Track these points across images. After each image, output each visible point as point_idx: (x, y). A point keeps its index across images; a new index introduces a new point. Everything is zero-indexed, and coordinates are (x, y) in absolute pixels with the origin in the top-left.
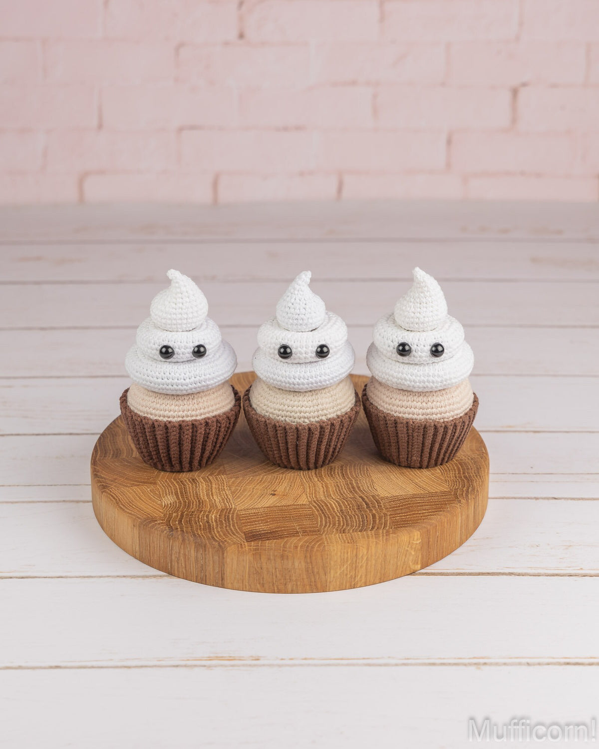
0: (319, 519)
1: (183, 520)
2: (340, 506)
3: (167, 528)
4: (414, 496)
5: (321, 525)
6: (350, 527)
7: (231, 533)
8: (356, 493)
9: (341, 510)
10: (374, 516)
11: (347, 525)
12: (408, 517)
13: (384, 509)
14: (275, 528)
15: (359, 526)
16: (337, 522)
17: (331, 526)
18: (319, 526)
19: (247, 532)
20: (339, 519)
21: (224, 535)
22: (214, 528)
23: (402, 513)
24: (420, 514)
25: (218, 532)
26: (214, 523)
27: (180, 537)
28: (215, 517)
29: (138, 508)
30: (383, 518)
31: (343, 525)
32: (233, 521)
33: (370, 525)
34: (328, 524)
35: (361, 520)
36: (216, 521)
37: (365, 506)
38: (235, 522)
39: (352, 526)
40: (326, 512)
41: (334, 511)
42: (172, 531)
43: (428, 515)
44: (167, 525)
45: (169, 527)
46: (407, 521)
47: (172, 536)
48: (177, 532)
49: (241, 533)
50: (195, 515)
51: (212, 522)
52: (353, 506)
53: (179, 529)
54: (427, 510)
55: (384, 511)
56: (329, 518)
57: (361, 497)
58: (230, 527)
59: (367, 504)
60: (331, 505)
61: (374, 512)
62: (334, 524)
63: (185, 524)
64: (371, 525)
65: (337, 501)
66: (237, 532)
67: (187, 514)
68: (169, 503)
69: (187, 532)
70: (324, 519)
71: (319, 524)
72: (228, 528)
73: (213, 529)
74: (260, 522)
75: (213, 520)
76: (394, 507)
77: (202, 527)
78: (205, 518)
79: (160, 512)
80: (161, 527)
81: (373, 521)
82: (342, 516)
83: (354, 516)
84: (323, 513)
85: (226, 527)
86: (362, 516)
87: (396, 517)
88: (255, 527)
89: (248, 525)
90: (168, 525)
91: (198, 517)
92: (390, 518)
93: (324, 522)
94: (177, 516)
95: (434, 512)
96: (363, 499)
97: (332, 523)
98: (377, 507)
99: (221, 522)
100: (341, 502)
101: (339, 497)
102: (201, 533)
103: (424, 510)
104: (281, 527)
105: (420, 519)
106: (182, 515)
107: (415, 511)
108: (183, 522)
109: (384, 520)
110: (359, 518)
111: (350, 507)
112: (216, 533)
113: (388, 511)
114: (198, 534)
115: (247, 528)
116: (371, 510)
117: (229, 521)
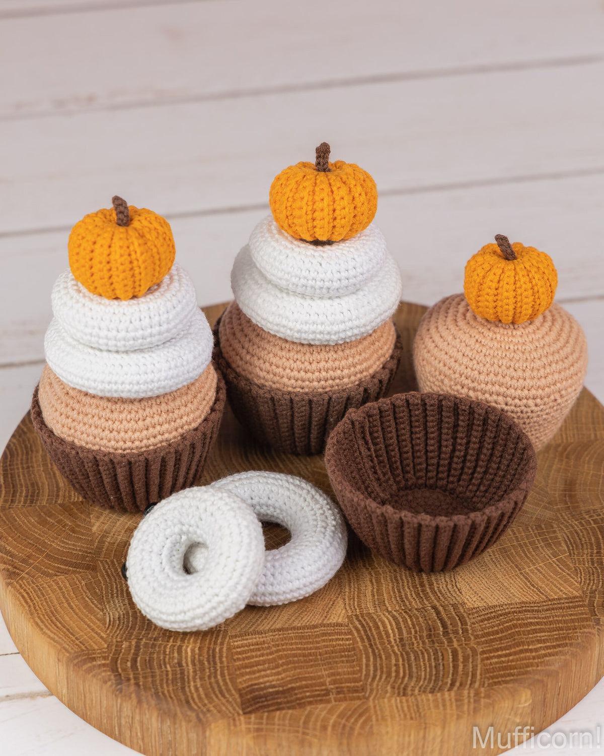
0: (364, 660)
1: (139, 660)
2: (400, 630)
4: (523, 608)
5: (367, 675)
6: (414, 679)
7: (217, 692)
8: (428, 599)
9: (401, 640)
10: (455, 654)
11: (411, 677)
12: (511, 658)
13: (472, 638)
14: (291, 682)
15: (430, 679)
16: (394, 668)
17: (384, 677)
18: (363, 678)
19: (244, 689)
20: (397, 660)
21: (206, 695)
22: (191, 678)
23: (501, 649)
24: (531, 651)
25: (197, 689)
26: (190, 667)
27: (133, 696)
28: (193, 651)
29: (65, 627)
30: (471, 660)
31: (404, 677)
32: (221, 662)
33: (448, 677)
34: (379, 673)
35: (433, 664)
36: (194, 664)
37: (441, 629)
38: (225, 664)
39: (418, 679)
40: (376, 644)
41: (389, 642)
42: (120, 684)
43: (546, 655)
44: (113, 671)
45: (115, 676)
46: (509, 668)
47: (121, 693)
48: (129, 686)
49: (233, 692)
50: (159, 646)
51: (187, 666)
52: (421, 629)
53: (132, 681)
54: (544, 642)
55: (473, 643)
56: (381, 658)
57: (434, 609)
58: (216, 676)
59: (444, 625)
60: (385, 627)
61: (456, 645)
62: (389, 675)
63: (142, 670)
64: (450, 676)
65: (394, 617)
66: (228, 691)
68: (117, 615)
69: (145, 688)
70: (372, 659)
71: (364, 673)
72: (213, 680)
73: (189, 682)
74: (266, 666)
75: (189, 660)
76: (488, 634)
77: (170, 676)
78: (176, 655)
79: (101, 637)
80: (103, 674)
81: (454, 668)
82: (402, 654)
83: (423, 653)
84: (371, 645)
85: (209, 677)
86: (436, 653)
87: (492, 658)
88: (257, 677)
89: (247, 674)
90: (115, 669)
91: (165, 652)
92: (482, 660)
93: (372, 668)
94: (130, 647)
96: (438, 614)
97: (385, 670)
98: (461, 632)
99: (202, 664)
100: (401, 620)
101: (397, 607)
102: (168, 691)
103: (539, 642)
104: (301, 679)
105: (532, 664)
106: (138, 647)
107: (523, 643)
108: (138, 664)
109: (471, 665)
110: (429, 660)
111: (416, 632)
112: (193, 689)
113: (479, 643)
114: (163, 693)
115: (243, 681)
116: (450, 641)
117: (215, 663)
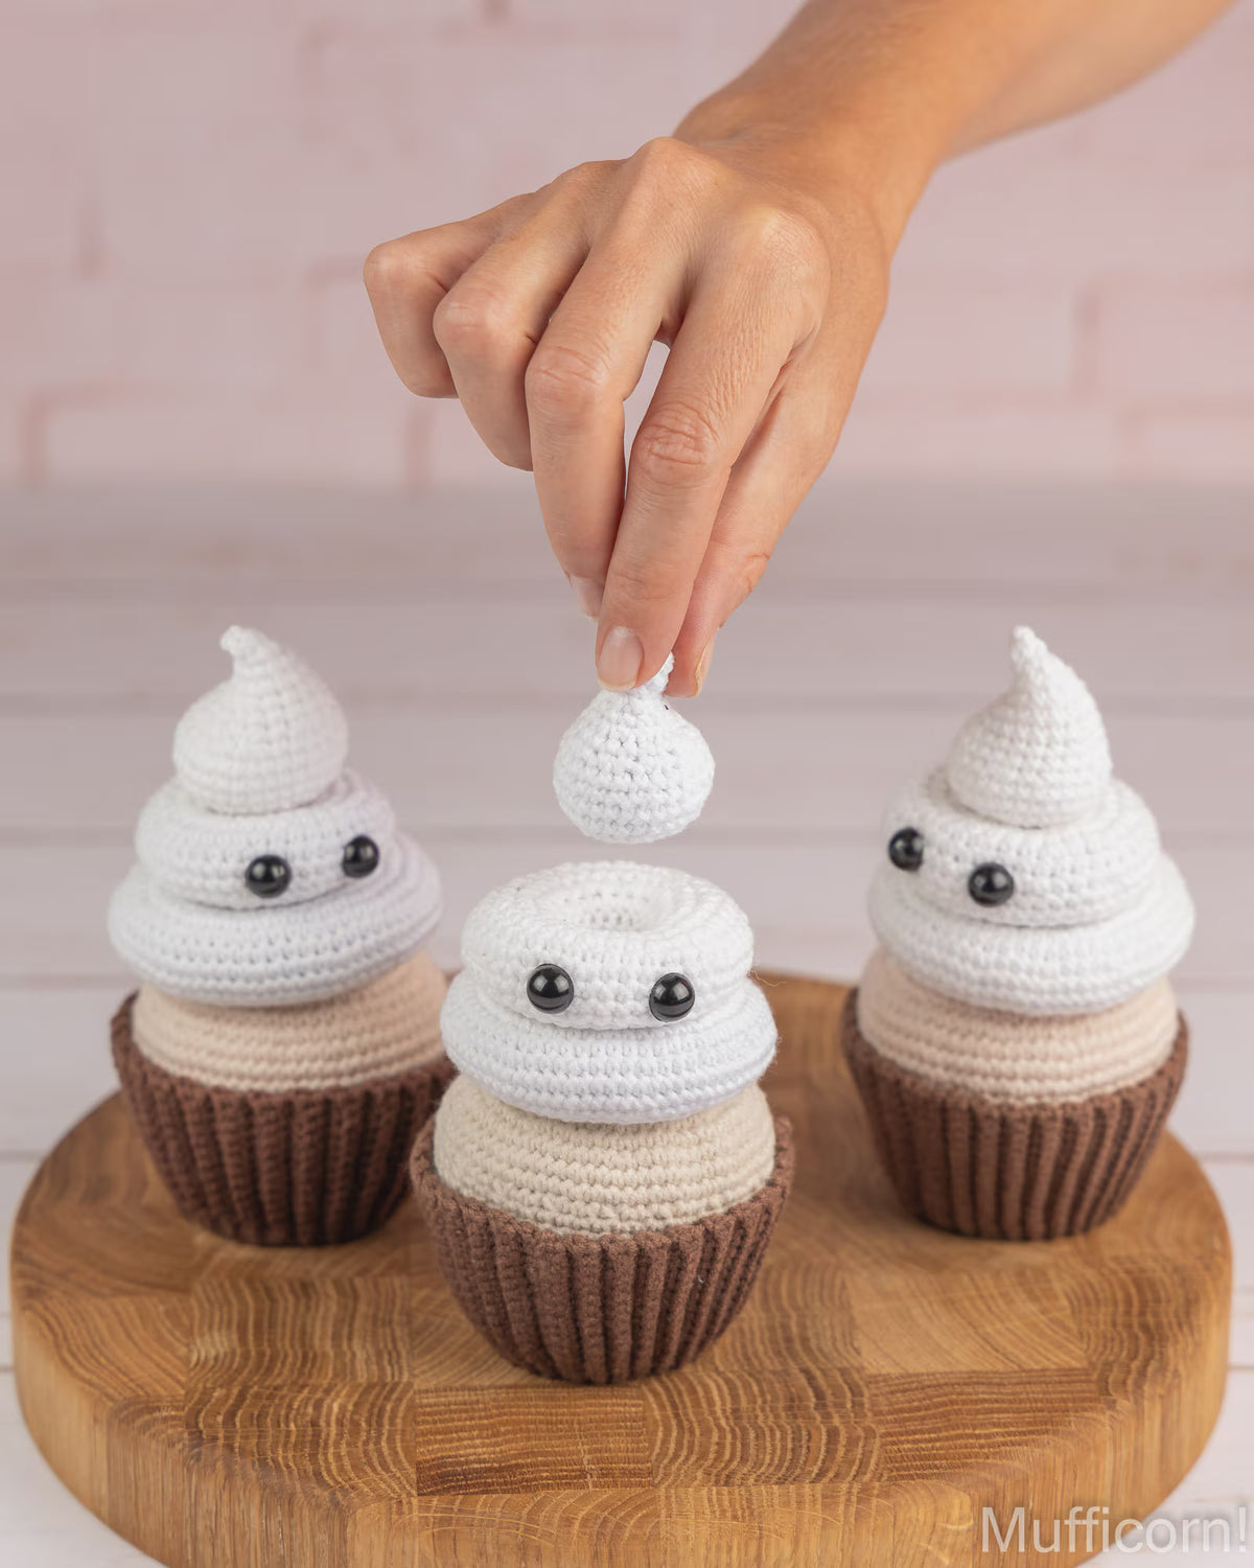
0: (660, 1435)
1: (240, 1413)
2: (735, 1397)
3: (186, 1435)
4: (973, 1379)
5: (663, 1453)
6: (750, 1464)
7: (376, 1464)
8: (794, 1356)
9: (735, 1411)
10: (833, 1434)
11: (744, 1460)
12: (938, 1444)
13: (870, 1414)
14: (515, 1457)
15: (780, 1466)
16: (714, 1448)
17: (693, 1458)
18: (653, 1457)
19: (427, 1461)
20: (722, 1437)
21: (354, 1467)
22: (331, 1442)
23: (922, 1432)
24: (978, 1437)
25: (338, 1457)
26: (333, 1429)
27: (219, 1464)
28: (343, 1408)
29: (112, 1364)
30: (861, 1444)
31: (731, 1460)
32: (392, 1423)
33: (815, 1464)
34: (684, 1453)
35: (790, 1446)
36: (340, 1423)
37: (813, 1400)
38: (399, 1427)
39: (758, 1464)
40: (686, 1414)
41: (713, 1413)
42: (199, 1445)
43: (1005, 1444)
44: (188, 1426)
45: (190, 1434)
46: (935, 1457)
47: (198, 1460)
48: (214, 1448)
49: (406, 1465)
50: (282, 1398)
51: (328, 1424)
52: (775, 1399)
53: (221, 1442)
54: (1005, 1425)
55: (870, 1421)
56: (692, 1433)
57: (806, 1372)
58: (378, 1442)
59: (819, 1395)
60: (707, 1391)
61: (836, 1421)
62: (703, 1455)
63: (243, 1426)
64: (819, 1463)
65: (728, 1381)
66: (397, 1462)
67: (257, 1396)
68: (213, 1353)
69: (243, 1452)
70: (674, 1434)
71: (657, 1450)
72: (371, 1446)
73: (326, 1447)
74: (475, 1433)
75: (333, 1418)
76: (901, 1411)
77: (293, 1439)
78: (310, 1410)
79: (178, 1382)
80: (170, 1431)
81: (827, 1451)
82: (733, 1431)
83: (772, 1430)
84: (677, 1416)
85: (366, 1443)
86: (797, 1431)
87: (902, 1442)
88: (457, 1448)
89: (436, 1442)
90: (191, 1424)
91: (290, 1406)
92: (883, 1445)
93: (672, 1446)
94: (227, 1396)
95: (1024, 1433)
96: (811, 1378)
97: (696, 1449)
98: (849, 1405)
99: (356, 1424)
100: (739, 1384)
101: (736, 1368)
102: (285, 1458)
103: (995, 1425)
104: (534, 1454)
105: (977, 1456)
106: (242, 1397)
107: (965, 1426)
108: (237, 1420)
109: (860, 1450)
110: (783, 1439)
111: (765, 1402)
112: (331, 1458)
113: (880, 1422)
114: (274, 1461)
115: (425, 1453)
116: (827, 1417)
117: (380, 1424)
